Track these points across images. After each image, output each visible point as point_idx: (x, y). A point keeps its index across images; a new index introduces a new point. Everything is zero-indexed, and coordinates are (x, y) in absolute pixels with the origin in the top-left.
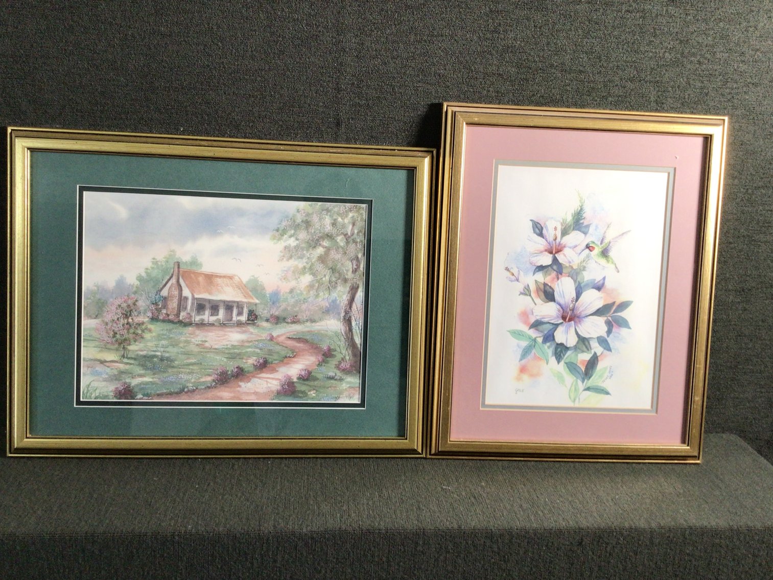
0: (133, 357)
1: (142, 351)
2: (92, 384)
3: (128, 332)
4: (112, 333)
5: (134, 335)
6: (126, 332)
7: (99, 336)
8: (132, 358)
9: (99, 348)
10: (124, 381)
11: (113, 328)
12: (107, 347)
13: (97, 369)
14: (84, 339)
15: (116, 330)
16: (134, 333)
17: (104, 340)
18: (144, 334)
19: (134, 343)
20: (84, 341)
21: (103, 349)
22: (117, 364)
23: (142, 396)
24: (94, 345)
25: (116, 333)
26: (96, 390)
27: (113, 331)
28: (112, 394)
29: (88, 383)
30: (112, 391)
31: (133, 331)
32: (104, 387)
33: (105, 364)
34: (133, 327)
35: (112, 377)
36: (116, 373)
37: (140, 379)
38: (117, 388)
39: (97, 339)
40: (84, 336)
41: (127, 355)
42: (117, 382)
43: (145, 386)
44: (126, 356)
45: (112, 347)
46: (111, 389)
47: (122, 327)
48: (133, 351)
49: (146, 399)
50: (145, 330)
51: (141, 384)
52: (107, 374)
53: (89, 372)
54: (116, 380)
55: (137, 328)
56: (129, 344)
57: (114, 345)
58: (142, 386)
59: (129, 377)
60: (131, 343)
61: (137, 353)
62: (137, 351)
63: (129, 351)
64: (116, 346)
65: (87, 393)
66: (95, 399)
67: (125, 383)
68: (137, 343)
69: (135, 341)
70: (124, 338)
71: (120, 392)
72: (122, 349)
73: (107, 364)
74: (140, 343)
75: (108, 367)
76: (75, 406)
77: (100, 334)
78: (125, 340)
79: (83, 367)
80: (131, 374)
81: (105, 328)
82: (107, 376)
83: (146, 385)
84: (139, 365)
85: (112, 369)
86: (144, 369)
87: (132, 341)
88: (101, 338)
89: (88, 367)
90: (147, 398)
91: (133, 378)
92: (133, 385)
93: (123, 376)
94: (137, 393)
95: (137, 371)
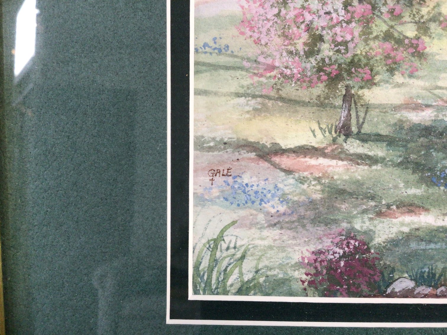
0: (384, 131)
1: (417, 107)
2: (229, 238)
3: (366, 33)
4: (305, 37)
5: (388, 45)
6: (356, 34)
7: (252, 51)
8: (378, 138)
9: (254, 97)
10: (345, 225)
11: (308, 17)
12: (283, 93)
13: (246, 179)
14: (196, 63)
15: (320, 23)
16: (388, 36)
17: (273, 68)
18: (426, 39)
19: (385, 75)
20: (196, 72)
21: (270, 103)
22: (322, 161)
23: (411, 284)
24: (234, 87)
25: (321, 39)
26: (243, 257)
27: (309, 28)
28: (300, 274)
29: (213, 233)
30: (300, 265)
31: (385, 28)
32: (271, 248)
33: (277, 159)
34: (384, 9)
35: (302, 211)
36: (318, 196)
37: (408, 219)
38: (320, 252)
39: (246, 64)
40: (196, 51)
41: (360, 127)
42: (320, 230)
43: (423, 246)
44: (354, 129)
45: (304, 94)
46: (296, 257)
47: (342, 12)
48: (383, 109)
49: (426, 296)
50: (433, 26)
51: (408, 237)
52: (284, 199)
53: (215, 192)
54: (316, 221)
55: (399, 17)
56: (370, 83)
57: (311, 84)
58: (413, 245)
59: (365, 212)
60: (377, 78)
61: (398, 116)
62: (397, 108)
63: (367, 107)
64: (319, 89)
65: (211, 270)
66: (239, 292)
67: (350, 235)
68: (398, 78)
69: (391, 71)
70: (349, 55)
71: (332, 267)
72: (339, 102)
73: (285, 161)
74: (411, 76)
75: (288, 172)
76: (169, 321)
77: (257, 42)
78: (354, 63)
79: (195, 171)
80: (373, 198)
81: (278, 15)
82: (282, 208)
83: (430, 242)
84: (404, 164)
85: (302, 181)
86: (422, 180)
87: (380, 68)
88: (261, 59)
89: (215, 173)
90: (429, 290)
91: (380, 214)
92: (379, 239)
93: (344, 207)
94: (393, 271)
95: (396, 187)
